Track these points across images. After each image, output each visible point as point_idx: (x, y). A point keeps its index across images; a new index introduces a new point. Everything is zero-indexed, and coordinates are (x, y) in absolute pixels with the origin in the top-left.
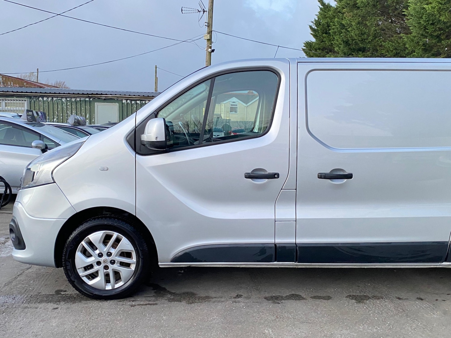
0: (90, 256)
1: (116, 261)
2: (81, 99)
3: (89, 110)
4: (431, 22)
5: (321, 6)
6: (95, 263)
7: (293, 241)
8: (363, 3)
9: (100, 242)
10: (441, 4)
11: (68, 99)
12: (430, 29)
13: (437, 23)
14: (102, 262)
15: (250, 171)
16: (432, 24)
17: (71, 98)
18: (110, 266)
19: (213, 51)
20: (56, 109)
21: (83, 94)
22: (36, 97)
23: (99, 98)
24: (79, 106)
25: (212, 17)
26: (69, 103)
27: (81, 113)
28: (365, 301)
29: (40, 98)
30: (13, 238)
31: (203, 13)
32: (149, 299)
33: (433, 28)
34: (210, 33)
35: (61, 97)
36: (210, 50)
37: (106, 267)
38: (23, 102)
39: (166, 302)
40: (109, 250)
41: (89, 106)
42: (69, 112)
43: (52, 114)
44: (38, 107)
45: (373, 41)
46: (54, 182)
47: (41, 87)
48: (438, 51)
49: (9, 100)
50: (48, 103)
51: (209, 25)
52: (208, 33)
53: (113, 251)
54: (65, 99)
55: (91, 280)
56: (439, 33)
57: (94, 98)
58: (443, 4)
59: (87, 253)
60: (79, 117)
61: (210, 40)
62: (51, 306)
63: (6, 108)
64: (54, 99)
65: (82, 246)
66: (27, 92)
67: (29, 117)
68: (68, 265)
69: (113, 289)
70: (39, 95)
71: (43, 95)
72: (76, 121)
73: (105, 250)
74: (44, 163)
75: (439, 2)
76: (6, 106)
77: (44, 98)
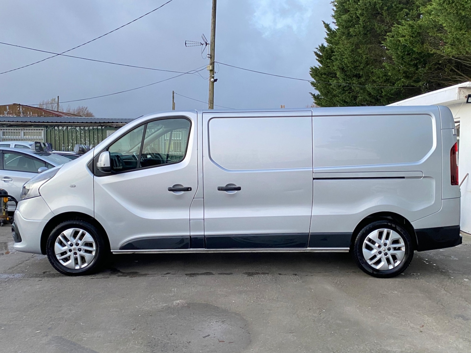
0: (65, 246)
1: (82, 249)
2: (94, 127)
3: (101, 137)
4: (406, 53)
5: (328, 32)
6: (68, 251)
7: (202, 233)
8: (355, 32)
9: (71, 236)
10: (412, 37)
11: (82, 128)
12: (407, 58)
13: (412, 54)
14: (72, 249)
15: (172, 186)
16: (408, 54)
17: (85, 126)
18: (78, 252)
19: (216, 80)
20: (70, 137)
21: (95, 123)
22: (52, 126)
23: (111, 127)
24: (92, 135)
25: (214, 49)
26: (82, 132)
27: (94, 140)
28: (254, 275)
29: (55, 127)
30: (14, 235)
31: (206, 46)
32: (105, 275)
33: (409, 58)
34: (213, 64)
35: (75, 126)
36: (212, 80)
37: (75, 253)
38: (40, 131)
39: (117, 277)
40: (77, 241)
41: (101, 134)
42: (82, 140)
43: (67, 142)
44: (54, 135)
45: (365, 68)
46: (40, 196)
47: (58, 116)
48: (418, 78)
49: (27, 130)
50: (63, 131)
51: (212, 57)
52: (211, 64)
53: (80, 242)
54: (79, 128)
55: (65, 263)
56: (415, 62)
57: (106, 127)
58: (414, 37)
59: (63, 244)
60: (84, 146)
61: (212, 71)
62: (38, 279)
63: (25, 137)
64: (69, 128)
65: (59, 239)
66: (43, 122)
67: (37, 148)
68: (50, 252)
69: (81, 269)
70: (55, 124)
71: (58, 125)
72: (81, 149)
73: (74, 241)
74: (33, 183)
75: (411, 35)
76: (24, 135)
77: (60, 127)
